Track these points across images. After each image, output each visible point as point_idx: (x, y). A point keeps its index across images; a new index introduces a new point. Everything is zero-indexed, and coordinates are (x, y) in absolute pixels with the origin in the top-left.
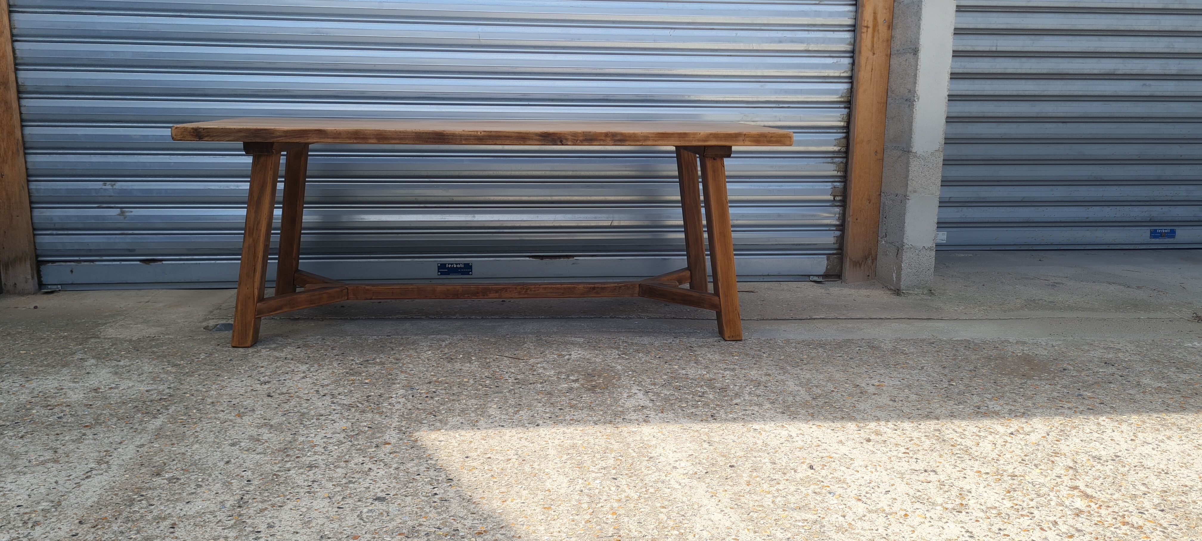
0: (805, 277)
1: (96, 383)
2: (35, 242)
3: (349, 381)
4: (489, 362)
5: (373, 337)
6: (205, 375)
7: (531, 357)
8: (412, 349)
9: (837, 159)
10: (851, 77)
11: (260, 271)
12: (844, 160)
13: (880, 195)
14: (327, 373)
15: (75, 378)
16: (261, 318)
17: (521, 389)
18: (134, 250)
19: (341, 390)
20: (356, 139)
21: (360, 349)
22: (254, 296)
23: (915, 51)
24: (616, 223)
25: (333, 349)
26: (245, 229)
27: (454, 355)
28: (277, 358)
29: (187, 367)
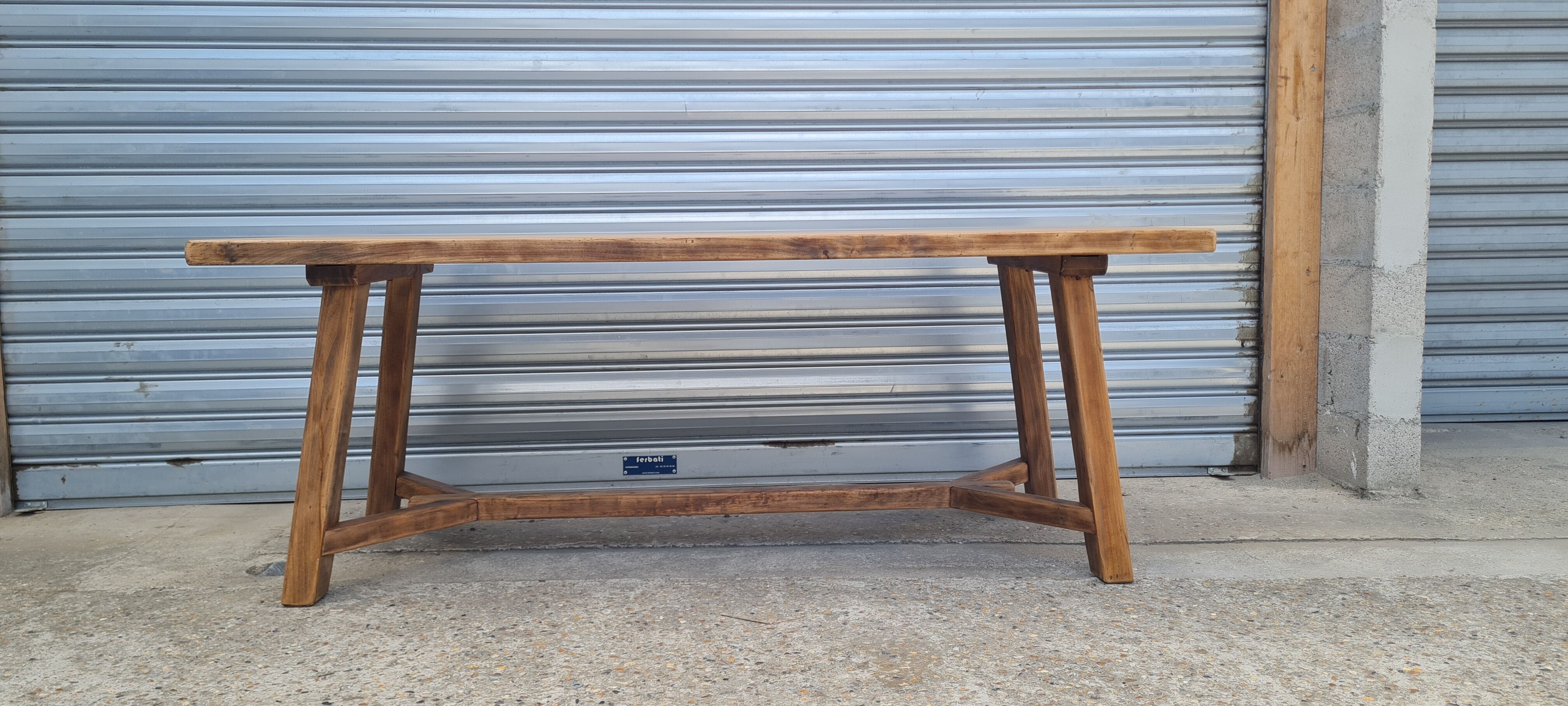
0: (1202, 470)
1: (39, 680)
2: (9, 436)
3: (468, 670)
4: (710, 629)
5: (517, 583)
6: (227, 661)
7: (780, 618)
8: (580, 605)
9: (1244, 284)
10: (1262, 156)
11: (331, 479)
12: (1256, 285)
13: (1317, 337)
14: (433, 655)
15: (7, 670)
16: (333, 555)
17: (768, 684)
18: (159, 445)
19: (452, 689)
20: (487, 255)
21: (494, 605)
22: (320, 520)
23: (1374, 110)
24: (898, 389)
25: (448, 607)
26: (308, 410)
27: (650, 617)
28: (353, 625)
29: (199, 645)
